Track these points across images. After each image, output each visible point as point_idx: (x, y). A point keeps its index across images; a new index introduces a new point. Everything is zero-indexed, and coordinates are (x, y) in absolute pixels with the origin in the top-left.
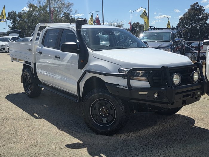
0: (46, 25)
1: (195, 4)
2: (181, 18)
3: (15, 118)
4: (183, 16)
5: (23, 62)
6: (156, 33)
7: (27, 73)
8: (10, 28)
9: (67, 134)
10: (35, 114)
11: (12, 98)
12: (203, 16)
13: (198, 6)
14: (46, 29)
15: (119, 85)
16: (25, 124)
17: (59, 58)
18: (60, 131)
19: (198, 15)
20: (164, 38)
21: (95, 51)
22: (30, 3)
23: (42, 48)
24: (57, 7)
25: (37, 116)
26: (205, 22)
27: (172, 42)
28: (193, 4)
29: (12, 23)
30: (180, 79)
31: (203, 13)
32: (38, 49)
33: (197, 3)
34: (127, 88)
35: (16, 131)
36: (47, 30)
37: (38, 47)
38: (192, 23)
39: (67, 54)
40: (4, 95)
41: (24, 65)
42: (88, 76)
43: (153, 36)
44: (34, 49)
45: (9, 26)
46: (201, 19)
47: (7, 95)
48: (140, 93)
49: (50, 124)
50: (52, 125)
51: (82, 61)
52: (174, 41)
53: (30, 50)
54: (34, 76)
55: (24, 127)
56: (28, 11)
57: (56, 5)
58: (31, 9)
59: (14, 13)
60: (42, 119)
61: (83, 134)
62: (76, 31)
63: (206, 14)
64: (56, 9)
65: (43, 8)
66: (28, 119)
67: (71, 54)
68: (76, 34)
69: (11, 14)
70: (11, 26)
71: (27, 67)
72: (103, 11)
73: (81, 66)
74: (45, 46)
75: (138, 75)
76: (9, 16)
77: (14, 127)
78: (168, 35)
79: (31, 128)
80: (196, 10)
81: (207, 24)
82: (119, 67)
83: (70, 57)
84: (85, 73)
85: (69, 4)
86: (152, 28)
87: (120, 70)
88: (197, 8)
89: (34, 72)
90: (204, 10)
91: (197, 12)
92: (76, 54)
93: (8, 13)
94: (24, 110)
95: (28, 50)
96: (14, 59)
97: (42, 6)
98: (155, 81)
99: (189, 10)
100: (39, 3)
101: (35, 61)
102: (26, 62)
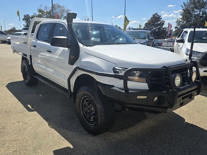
0: (41, 20)
1: (155, 14)
2: (146, 23)
3: (7, 111)
4: (147, 22)
5: (21, 53)
6: (135, 32)
7: (25, 64)
8: (24, 26)
9: (57, 133)
10: (29, 106)
11: (12, 87)
12: (161, 23)
13: (157, 15)
14: (40, 23)
15: (113, 86)
16: (16, 119)
17: (51, 52)
18: (50, 128)
19: (157, 22)
20: (141, 36)
21: (87, 46)
22: (39, 8)
23: (36, 42)
24: (59, 12)
25: (30, 107)
26: (162, 27)
27: (147, 39)
28: (154, 14)
29: (26, 23)
30: (181, 81)
31: (160, 21)
32: (33, 42)
33: (157, 13)
34: (124, 91)
35: (4, 128)
36: (41, 25)
37: (33, 40)
38: (153, 27)
39: (58, 49)
40: (5, 83)
41: (22, 57)
42: (79, 73)
43: (132, 34)
44: (29, 42)
45: (24, 25)
46: (159, 25)
47: (9, 83)
48: (139, 97)
49: (42, 118)
50: (43, 119)
51: (73, 57)
52: (149, 38)
53: (26, 43)
54: (31, 67)
55: (13, 123)
56: (38, 15)
57: (58, 11)
58: (40, 13)
59: (28, 16)
60: (34, 112)
61: (74, 133)
62: (67, 25)
63: (162, 21)
64: (59, 14)
65: (49, 12)
66: (20, 111)
67: (62, 49)
68: (67, 28)
69: (26, 17)
70: (25, 25)
71: (24, 59)
72: (92, 16)
73: (72, 62)
74: (39, 40)
75: (134, 75)
76: (24, 18)
77: (4, 123)
78: (144, 34)
79: (20, 124)
80: (156, 18)
81: (163, 28)
82: (114, 66)
83: (61, 52)
84: (76, 70)
85: (68, 10)
86: (130, 28)
87: (114, 70)
88: (156, 17)
89: (30, 64)
90: (161, 19)
91: (156, 19)
92: (67, 49)
93: (24, 16)
94: (19, 101)
95: (24, 43)
96: (15, 51)
97: (48, 11)
98: (153, 82)
99: (151, 18)
100: (46, 8)
101: (31, 54)
102: (24, 55)
